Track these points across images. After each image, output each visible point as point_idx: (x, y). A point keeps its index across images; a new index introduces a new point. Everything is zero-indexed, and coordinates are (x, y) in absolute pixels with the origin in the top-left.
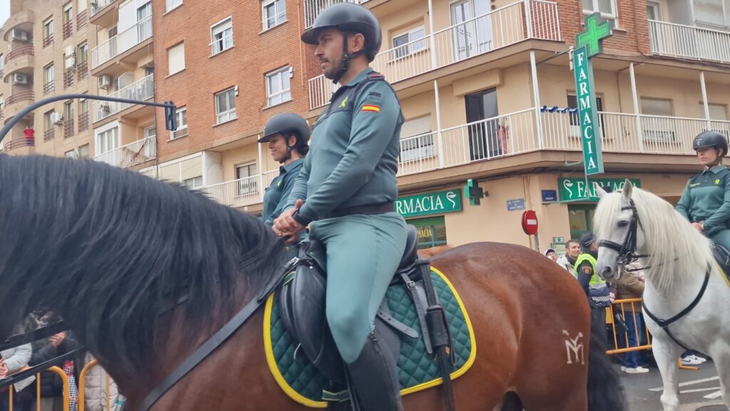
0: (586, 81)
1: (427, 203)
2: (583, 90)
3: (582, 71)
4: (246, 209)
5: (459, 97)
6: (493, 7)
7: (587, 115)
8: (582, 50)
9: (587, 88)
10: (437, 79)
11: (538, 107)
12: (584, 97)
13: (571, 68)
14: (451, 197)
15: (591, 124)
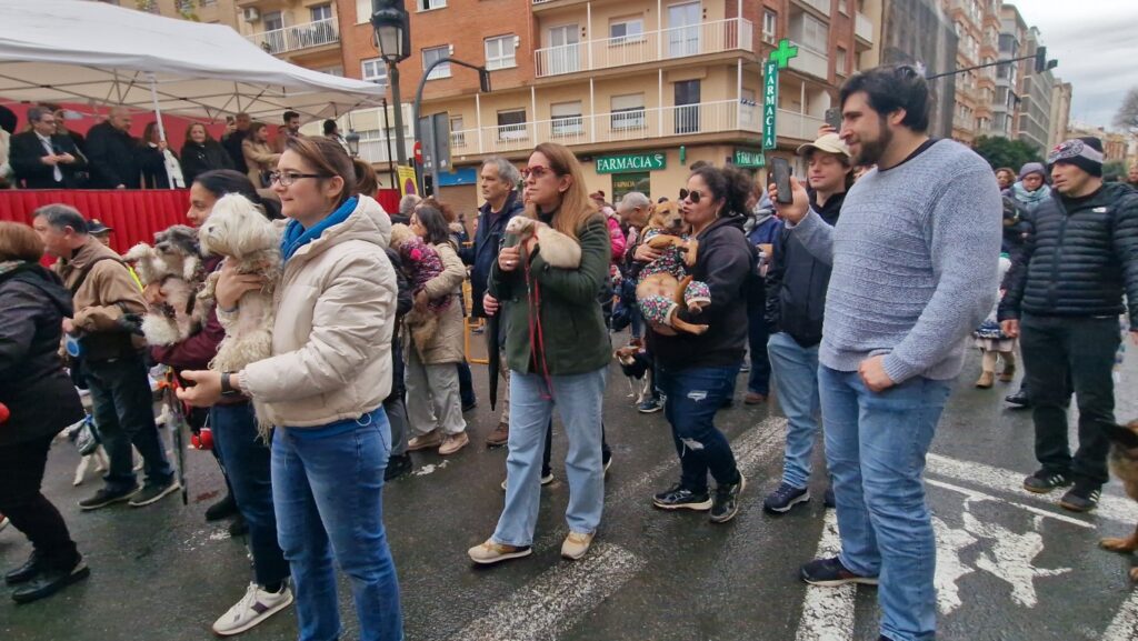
0: (774, 85)
1: (638, 162)
2: (770, 90)
3: (771, 78)
4: (463, 159)
5: (671, 83)
6: (705, 17)
7: (770, 109)
8: (774, 63)
9: (774, 90)
10: (662, 68)
11: (739, 100)
12: (770, 96)
13: (762, 73)
14: (658, 158)
15: (773, 115)
